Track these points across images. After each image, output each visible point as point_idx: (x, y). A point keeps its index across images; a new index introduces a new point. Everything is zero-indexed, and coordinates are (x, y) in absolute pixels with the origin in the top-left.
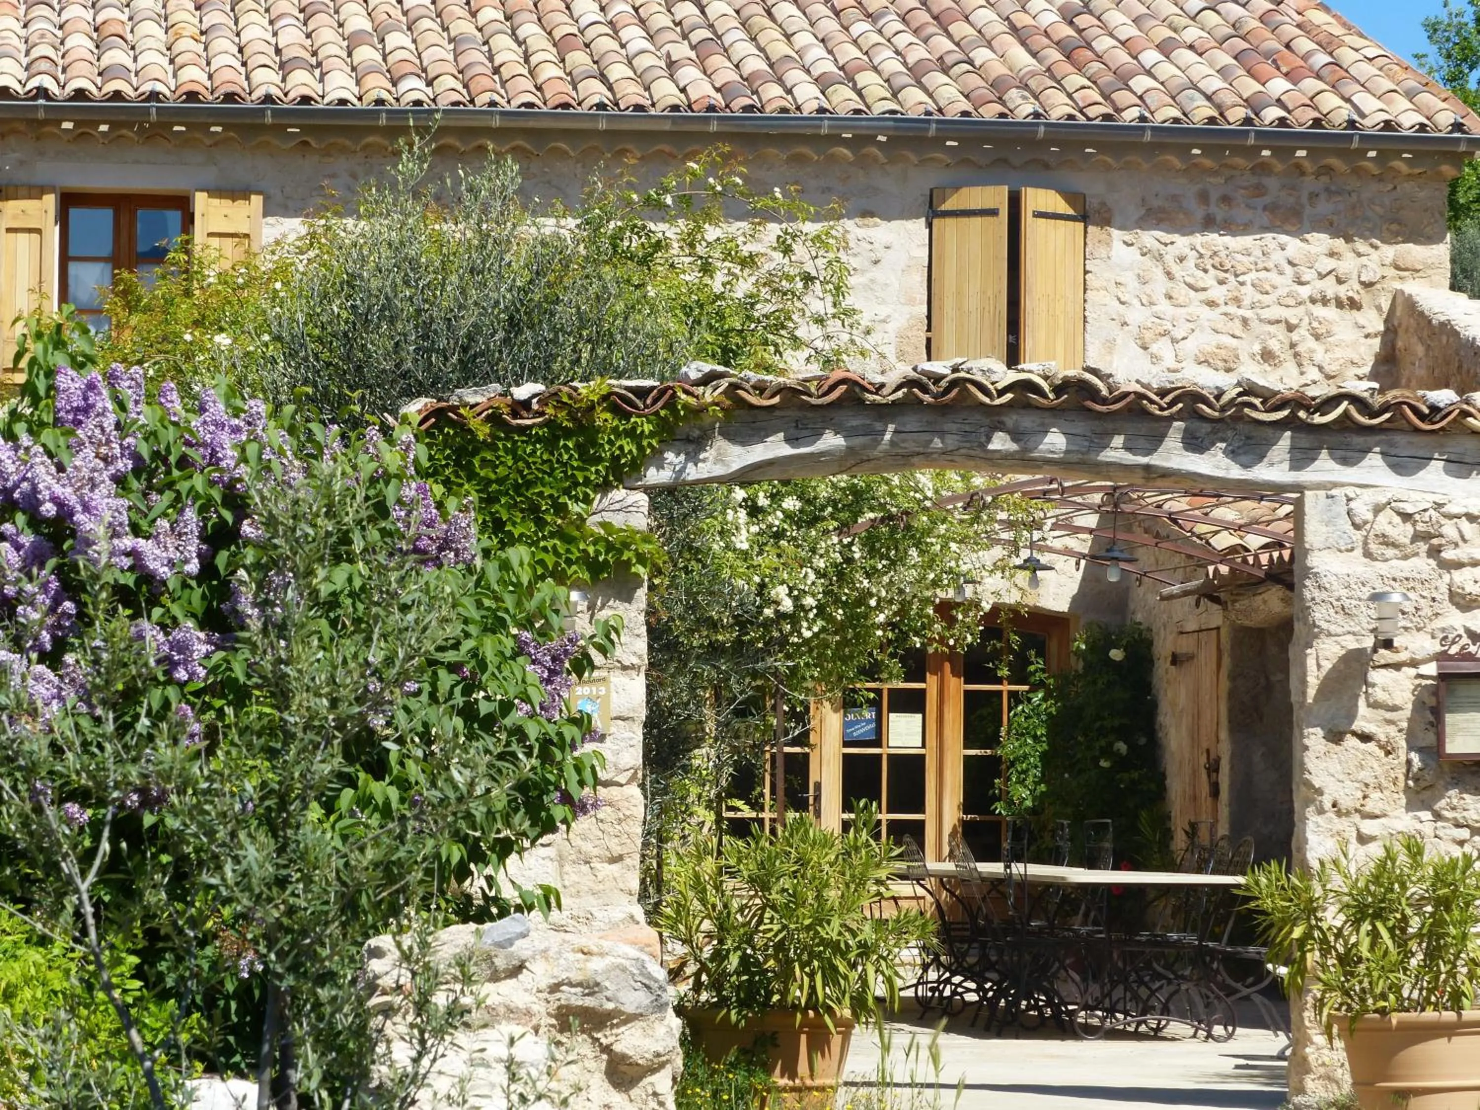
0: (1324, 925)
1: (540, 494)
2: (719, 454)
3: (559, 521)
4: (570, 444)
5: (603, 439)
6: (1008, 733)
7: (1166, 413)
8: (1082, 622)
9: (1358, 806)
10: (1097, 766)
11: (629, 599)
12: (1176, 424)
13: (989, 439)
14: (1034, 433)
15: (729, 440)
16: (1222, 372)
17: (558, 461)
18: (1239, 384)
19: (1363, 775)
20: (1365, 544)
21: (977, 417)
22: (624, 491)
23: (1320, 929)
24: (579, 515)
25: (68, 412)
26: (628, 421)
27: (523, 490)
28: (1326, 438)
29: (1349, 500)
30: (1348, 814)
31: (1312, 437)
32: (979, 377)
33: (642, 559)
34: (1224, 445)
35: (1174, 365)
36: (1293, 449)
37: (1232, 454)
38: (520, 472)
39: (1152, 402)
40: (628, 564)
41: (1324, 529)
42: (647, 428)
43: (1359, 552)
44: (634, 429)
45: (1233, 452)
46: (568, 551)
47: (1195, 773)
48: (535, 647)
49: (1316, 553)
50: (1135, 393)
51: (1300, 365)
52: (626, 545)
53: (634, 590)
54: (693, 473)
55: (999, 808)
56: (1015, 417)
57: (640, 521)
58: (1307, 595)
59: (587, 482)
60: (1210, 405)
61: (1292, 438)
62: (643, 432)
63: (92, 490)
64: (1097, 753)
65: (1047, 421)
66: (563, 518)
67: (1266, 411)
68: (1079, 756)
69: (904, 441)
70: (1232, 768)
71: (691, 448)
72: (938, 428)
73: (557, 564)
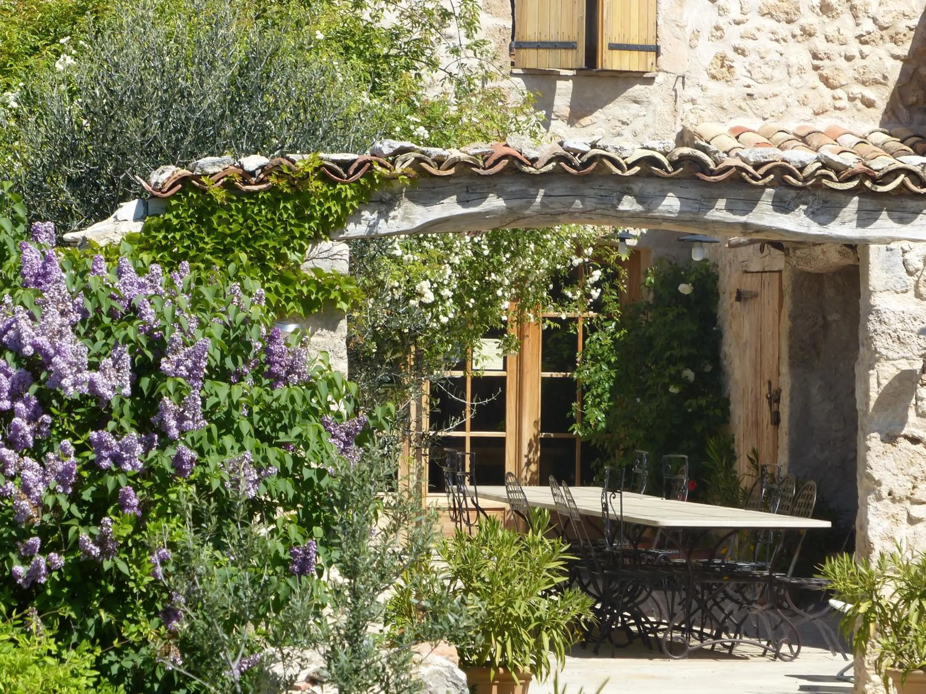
0: (883, 603)
1: (266, 246)
2: (406, 213)
3: (280, 268)
4: (289, 206)
5: (314, 201)
6: (584, 358)
7: (760, 183)
8: (653, 255)
9: (909, 495)
10: (667, 392)
11: (333, 328)
12: (768, 190)
13: (620, 200)
14: (655, 197)
15: (413, 201)
16: (784, 24)
17: (279, 220)
18: (818, 160)
19: (913, 470)
20: (917, 287)
21: (611, 184)
22: (330, 242)
23: (880, 605)
24: (296, 262)
25: (31, 276)
26: (335, 187)
27: (252, 242)
28: (887, 202)
29: (904, 252)
30: (901, 500)
31: (875, 201)
32: (612, 154)
33: (345, 297)
34: (804, 207)
35: (739, 17)
36: (859, 211)
37: (812, 214)
38: (250, 228)
39: (747, 172)
40: (335, 301)
41: (885, 275)
42: (350, 193)
43: (911, 293)
44: (339, 193)
45: (813, 213)
46: (287, 291)
47: (757, 400)
48: (334, 426)
49: (878, 294)
50: (736, 167)
51: (855, 17)
52: (332, 286)
53: (338, 321)
54: (383, 228)
55: (577, 430)
56: (640, 185)
57: (343, 267)
58: (871, 327)
59: (302, 236)
60: (795, 177)
61: (859, 202)
62: (346, 196)
63: (60, 339)
64: (667, 380)
65: (666, 188)
66: (283, 265)
67: (840, 182)
68: (650, 382)
69: (552, 203)
70: (791, 400)
71: (383, 208)
72: (579, 193)
73: (279, 301)
